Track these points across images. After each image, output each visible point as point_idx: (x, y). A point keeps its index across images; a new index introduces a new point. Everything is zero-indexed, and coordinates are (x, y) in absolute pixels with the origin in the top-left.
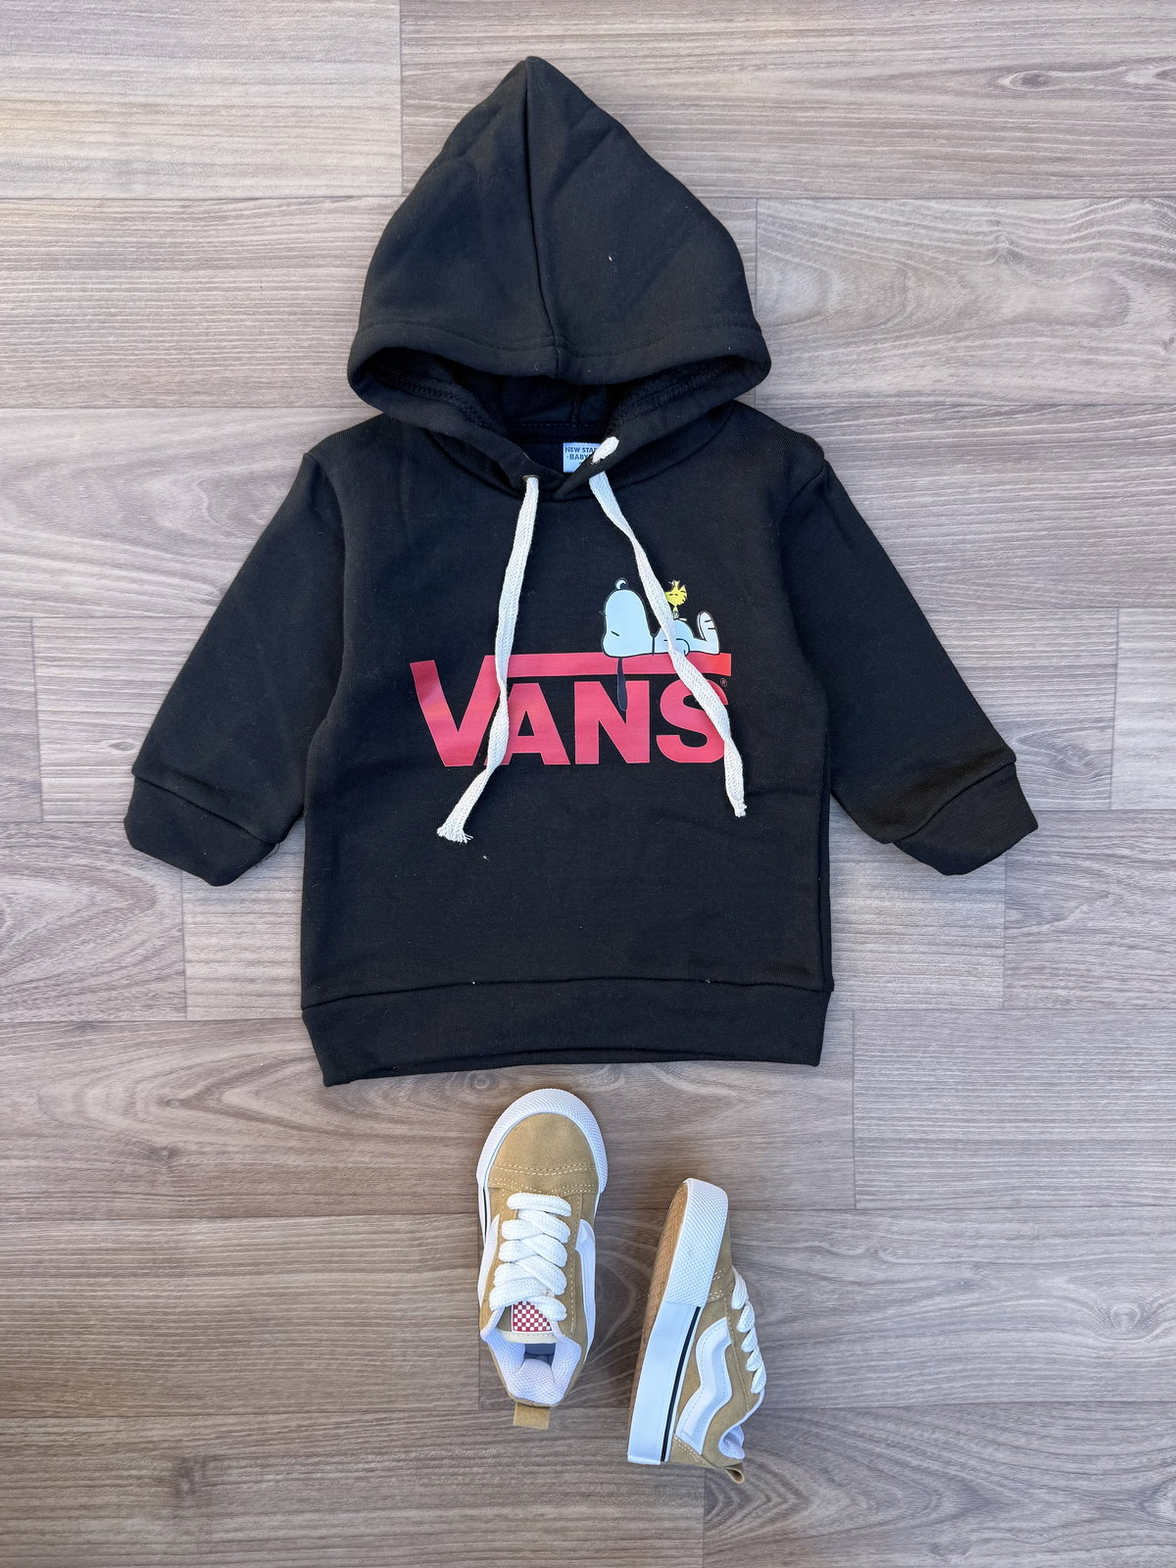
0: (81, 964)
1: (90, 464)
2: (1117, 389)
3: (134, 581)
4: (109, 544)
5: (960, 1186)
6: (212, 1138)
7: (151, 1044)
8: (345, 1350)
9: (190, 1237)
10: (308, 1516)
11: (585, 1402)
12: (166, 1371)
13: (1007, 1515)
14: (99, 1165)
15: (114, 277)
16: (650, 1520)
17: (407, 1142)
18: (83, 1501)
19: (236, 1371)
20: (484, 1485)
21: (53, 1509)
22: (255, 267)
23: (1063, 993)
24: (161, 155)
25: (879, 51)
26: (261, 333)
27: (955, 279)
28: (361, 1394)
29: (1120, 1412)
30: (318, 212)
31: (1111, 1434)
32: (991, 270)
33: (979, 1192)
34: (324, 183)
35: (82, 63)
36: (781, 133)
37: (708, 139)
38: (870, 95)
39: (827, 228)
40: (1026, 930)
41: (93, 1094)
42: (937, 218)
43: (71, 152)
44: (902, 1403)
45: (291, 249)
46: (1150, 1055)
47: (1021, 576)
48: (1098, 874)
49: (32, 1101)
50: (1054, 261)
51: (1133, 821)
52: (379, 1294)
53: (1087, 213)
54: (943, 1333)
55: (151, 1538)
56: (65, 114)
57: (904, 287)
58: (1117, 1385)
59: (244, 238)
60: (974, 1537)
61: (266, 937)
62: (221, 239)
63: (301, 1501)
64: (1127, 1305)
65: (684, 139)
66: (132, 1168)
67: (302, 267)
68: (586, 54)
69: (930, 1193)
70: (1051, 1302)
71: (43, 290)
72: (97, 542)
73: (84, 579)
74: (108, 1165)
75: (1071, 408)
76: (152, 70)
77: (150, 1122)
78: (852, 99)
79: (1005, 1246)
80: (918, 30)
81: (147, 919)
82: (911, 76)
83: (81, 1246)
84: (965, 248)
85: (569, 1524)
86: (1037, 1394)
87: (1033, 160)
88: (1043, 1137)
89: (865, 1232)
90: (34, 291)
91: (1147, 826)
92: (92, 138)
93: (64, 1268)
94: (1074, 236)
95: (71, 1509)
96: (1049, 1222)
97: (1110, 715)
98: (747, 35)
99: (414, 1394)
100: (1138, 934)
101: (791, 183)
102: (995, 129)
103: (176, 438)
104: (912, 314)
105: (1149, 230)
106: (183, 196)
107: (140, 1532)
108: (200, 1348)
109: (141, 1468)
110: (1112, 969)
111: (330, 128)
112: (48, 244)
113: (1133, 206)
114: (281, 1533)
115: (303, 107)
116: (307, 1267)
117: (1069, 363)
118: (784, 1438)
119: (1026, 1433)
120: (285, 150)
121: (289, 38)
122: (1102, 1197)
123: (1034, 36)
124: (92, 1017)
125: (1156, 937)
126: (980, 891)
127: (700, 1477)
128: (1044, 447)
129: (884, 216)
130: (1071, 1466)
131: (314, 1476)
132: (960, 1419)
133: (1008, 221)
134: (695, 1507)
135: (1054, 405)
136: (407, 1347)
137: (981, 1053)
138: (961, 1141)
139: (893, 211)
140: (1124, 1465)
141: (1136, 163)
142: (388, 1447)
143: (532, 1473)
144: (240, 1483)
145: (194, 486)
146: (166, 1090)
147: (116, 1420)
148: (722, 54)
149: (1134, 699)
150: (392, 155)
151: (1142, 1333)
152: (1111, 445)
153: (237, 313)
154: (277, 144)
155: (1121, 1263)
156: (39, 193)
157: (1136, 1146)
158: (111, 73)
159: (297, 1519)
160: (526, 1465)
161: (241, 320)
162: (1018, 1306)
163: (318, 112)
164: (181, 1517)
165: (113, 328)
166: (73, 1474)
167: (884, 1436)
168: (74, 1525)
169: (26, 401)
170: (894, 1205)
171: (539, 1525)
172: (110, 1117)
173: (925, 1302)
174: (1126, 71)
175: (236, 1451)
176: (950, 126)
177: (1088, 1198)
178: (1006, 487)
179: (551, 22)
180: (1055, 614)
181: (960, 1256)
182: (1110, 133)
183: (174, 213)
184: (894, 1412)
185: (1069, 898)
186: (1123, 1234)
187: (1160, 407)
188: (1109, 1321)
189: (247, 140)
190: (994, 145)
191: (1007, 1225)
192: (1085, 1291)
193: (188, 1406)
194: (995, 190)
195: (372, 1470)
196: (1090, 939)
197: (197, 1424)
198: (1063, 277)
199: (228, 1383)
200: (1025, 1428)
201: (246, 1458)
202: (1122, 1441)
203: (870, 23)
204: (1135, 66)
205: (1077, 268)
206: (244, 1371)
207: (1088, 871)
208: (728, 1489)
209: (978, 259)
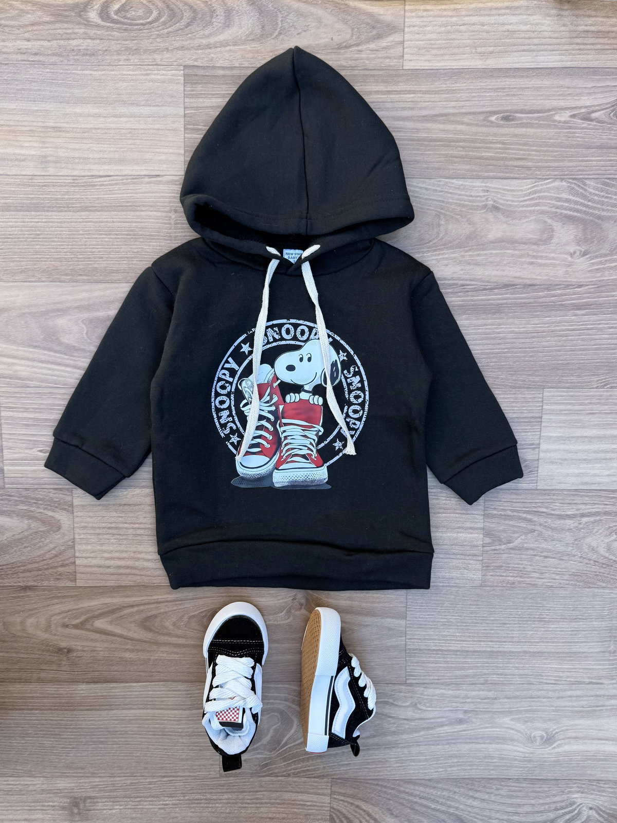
0: (24, 558)
1: (27, 310)
2: (546, 278)
3: (49, 369)
4: (37, 351)
5: (458, 673)
6: (89, 644)
7: (58, 597)
8: (154, 747)
9: (77, 692)
11: (271, 774)
14: (33, 656)
15: (39, 215)
17: (185, 647)
18: (26, 817)
19: (100, 756)
20: (222, 813)
22: (110, 211)
23: (512, 579)
24: (62, 153)
25: (428, 102)
26: (113, 245)
28: (162, 768)
29: (535, 784)
30: (142, 183)
31: (530, 794)
32: (484, 215)
33: (467, 676)
34: (145, 168)
35: (23, 106)
38: (423, 125)
40: (493, 548)
41: (30, 621)
42: (456, 188)
43: (17, 151)
44: (427, 777)
45: (128, 202)
46: (554, 610)
47: (494, 372)
48: (530, 521)
50: (516, 211)
51: (548, 494)
52: (171, 720)
53: (533, 187)
54: (448, 744)
56: (14, 131)
57: (439, 224)
58: (534, 771)
59: (105, 196)
61: (115, 546)
62: (92, 196)
63: (131, 818)
64: (540, 732)
66: (49, 658)
67: (133, 211)
69: (443, 676)
70: (501, 730)
72: (31, 350)
73: (24, 368)
74: (37, 656)
75: (522, 286)
76: (58, 109)
77: (58, 635)
78: (415, 127)
79: (480, 703)
80: (448, 91)
81: (57, 536)
82: (445, 115)
83: (24, 695)
84: (470, 204)
86: (494, 774)
87: (506, 159)
88: (500, 649)
89: (410, 694)
92: (28, 144)
93: (17, 706)
94: (526, 198)
96: (502, 691)
97: (538, 442)
99: (187, 769)
100: (550, 551)
102: (486, 143)
103: (70, 298)
104: (442, 238)
105: (564, 196)
106: (72, 175)
108: (84, 745)
109: (53, 802)
110: (537, 567)
111: (148, 140)
112: (6, 198)
113: (557, 183)
115: (134, 129)
116: (135, 707)
117: (522, 264)
118: (369, 793)
119: (488, 793)
120: (125, 151)
121: (128, 94)
122: (529, 679)
123: (507, 95)
124: (29, 584)
125: (559, 552)
126: (471, 528)
127: (328, 811)
128: (508, 307)
129: (429, 187)
130: (510, 809)
131: (139, 807)
132: (456, 786)
133: (493, 190)
135: (514, 285)
136: (185, 746)
137: (470, 608)
138: (459, 651)
139: (434, 185)
140: (536, 809)
141: (558, 161)
142: (175, 793)
143: (245, 807)
144: (102, 810)
145: (79, 322)
146: (66, 620)
147: (42, 779)
149: (551, 434)
150: (179, 154)
151: (547, 746)
152: (543, 306)
153: (101, 234)
154: (121, 148)
155: (537, 712)
157: (546, 655)
158: (37, 111)
160: (242, 803)
161: (103, 238)
162: (486, 732)
163: (142, 131)
165: (38, 241)
166: (21, 804)
167: (418, 793)
170: (425, 681)
172: (38, 632)
173: (439, 729)
174: (555, 114)
175: (100, 794)
176: (464, 141)
177: (522, 679)
178: (487, 327)
180: (511, 391)
181: (457, 707)
182: (546, 146)
183: (69, 183)
184: (423, 782)
185: (514, 532)
186: (538, 697)
187: (568, 286)
188: (531, 740)
189: (106, 146)
190: (486, 151)
191: (481, 692)
192: (519, 725)
193: (77, 773)
194: (486, 174)
195: (167, 805)
196: (525, 553)
197: (81, 781)
198: (520, 220)
199: (97, 762)
200: (488, 790)
201: (105, 798)
202: (535, 798)
203: (424, 88)
204: (559, 111)
205: (528, 214)
206: (104, 756)
207: (525, 519)
208: (341, 817)
209: (477, 210)
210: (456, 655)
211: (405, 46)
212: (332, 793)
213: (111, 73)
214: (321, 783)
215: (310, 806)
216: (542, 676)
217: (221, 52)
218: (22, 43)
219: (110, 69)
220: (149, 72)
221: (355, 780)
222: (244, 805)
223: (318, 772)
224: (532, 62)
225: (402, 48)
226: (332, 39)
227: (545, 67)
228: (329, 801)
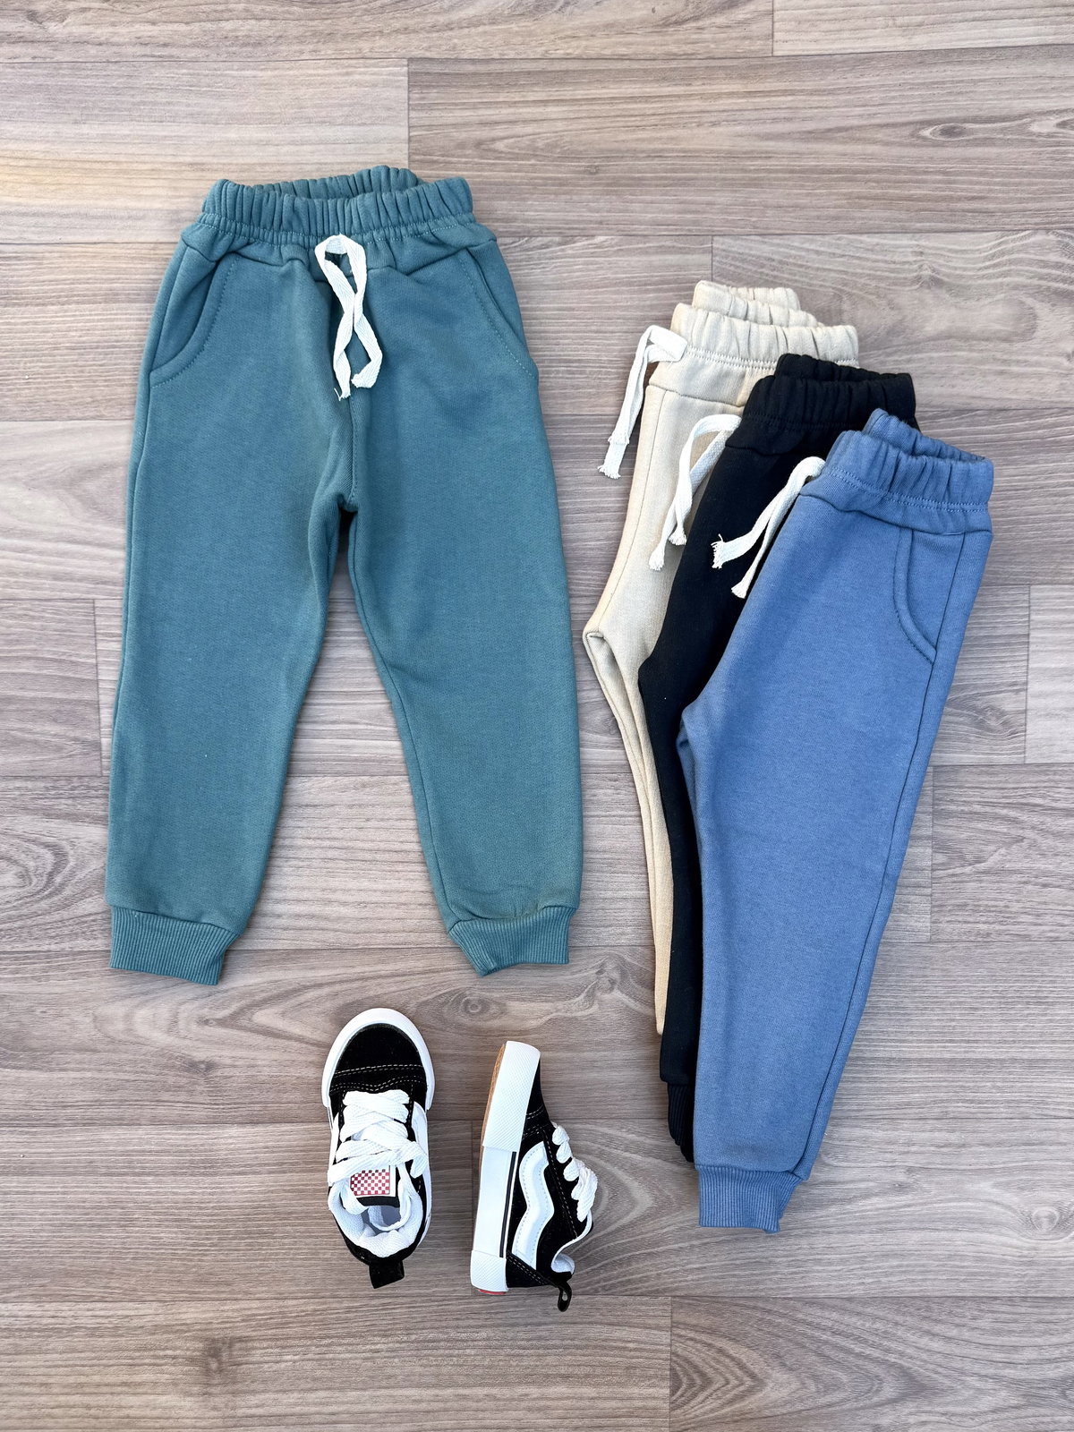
2: (1028, 396)
6: (243, 1053)
9: (222, 1141)
10: (322, 1394)
12: (200, 1260)
13: (942, 1400)
14: (144, 1077)
16: (622, 1399)
18: (125, 1378)
19: (261, 1260)
20: (475, 1366)
21: (98, 1385)
23: (985, 927)
25: (817, 108)
27: (884, 302)
29: (1043, 1307)
31: (1035, 1327)
32: (916, 294)
35: (141, 130)
36: (733, 179)
37: (670, 185)
38: (810, 146)
39: (774, 260)
40: (950, 871)
41: (142, 1014)
42: (869, 250)
43: (132, 204)
44: (846, 1294)
48: (1014, 821)
49: (88, 1020)
50: (970, 285)
51: (1045, 773)
53: (999, 244)
54: (881, 1231)
55: (183, 1413)
56: (125, 172)
57: (840, 309)
58: (1040, 1281)
60: (912, 1420)
63: (315, 1379)
64: (1047, 1208)
65: (650, 185)
66: (174, 1079)
68: (565, 115)
70: (978, 1205)
71: (106, 320)
74: (153, 1077)
75: (986, 412)
76: (199, 134)
77: (190, 1039)
78: (795, 149)
79: (934, 1153)
80: (851, 90)
82: (846, 129)
83: (128, 1148)
84: (893, 275)
85: (549, 1403)
86: (968, 1289)
87: (951, 199)
90: (98, 321)
91: (1057, 777)
92: (149, 192)
93: (113, 1168)
94: (987, 263)
95: (114, 1385)
96: (974, 1132)
97: (1024, 679)
98: (703, 96)
100: (1051, 874)
101: (742, 222)
102: (917, 173)
105: (1052, 257)
107: (173, 1407)
108: (230, 1239)
109: (175, 1348)
110: (1028, 905)
112: (112, 281)
113: (1040, 237)
114: (298, 1409)
115: (326, 164)
117: (984, 374)
118: (741, 1324)
121: (315, 106)
122: (1022, 1109)
123: (950, 93)
127: (667, 1360)
129: (822, 249)
130: (998, 1356)
131: (327, 1356)
132: (898, 1311)
133: (930, 252)
134: (662, 1388)
135: (971, 411)
137: (911, 981)
138: (893, 1059)
139: (830, 245)
140: (1047, 1356)
141: (1042, 200)
142: (391, 1329)
143: (518, 1355)
144: (261, 1363)
146: (205, 1011)
147: (155, 1304)
148: (682, 113)
149: (1046, 665)
151: (1062, 1234)
152: (1022, 444)
155: (1042, 1170)
156: (103, 238)
157: (1053, 1064)
158: (165, 137)
159: (312, 1396)
160: (512, 1347)
162: (948, 1208)
163: (339, 167)
164: (210, 1394)
166: (116, 1354)
167: (830, 1324)
168: (116, 1400)
169: (91, 414)
171: (523, 1404)
172: (155, 1035)
173: (865, 1202)
174: (1031, 122)
175: (259, 1333)
176: (879, 171)
177: (1011, 1110)
179: (536, 89)
181: (894, 1161)
182: (1018, 175)
184: (838, 1302)
185: (989, 842)
186: (1042, 1143)
187: (1064, 411)
188: (1031, 1223)
190: (916, 187)
191: (937, 1134)
192: (1008, 1195)
193: (218, 1292)
194: (918, 225)
195: (377, 1351)
196: (1008, 879)
197: (226, 1308)
198: (978, 300)
199: (253, 1271)
200: (957, 1321)
201: (268, 1340)
202: (1045, 1333)
203: (809, 85)
204: (1039, 118)
205: (991, 290)
206: (268, 1260)
207: (1005, 819)
208: (691, 1371)
209: (903, 285)
210: (891, 1066)
211: (776, 18)
212: (675, 1325)
213: (288, 72)
214: (653, 1305)
215: (635, 1350)
216: (1047, 1104)
217: (469, 36)
218: (142, 28)
219: (287, 66)
220: (350, 70)
221: (714, 1299)
222: (517, 1351)
223: (646, 1284)
224: (989, 38)
225: (770, 23)
226: (653, 11)
227: (1011, 45)
228: (669, 1341)
